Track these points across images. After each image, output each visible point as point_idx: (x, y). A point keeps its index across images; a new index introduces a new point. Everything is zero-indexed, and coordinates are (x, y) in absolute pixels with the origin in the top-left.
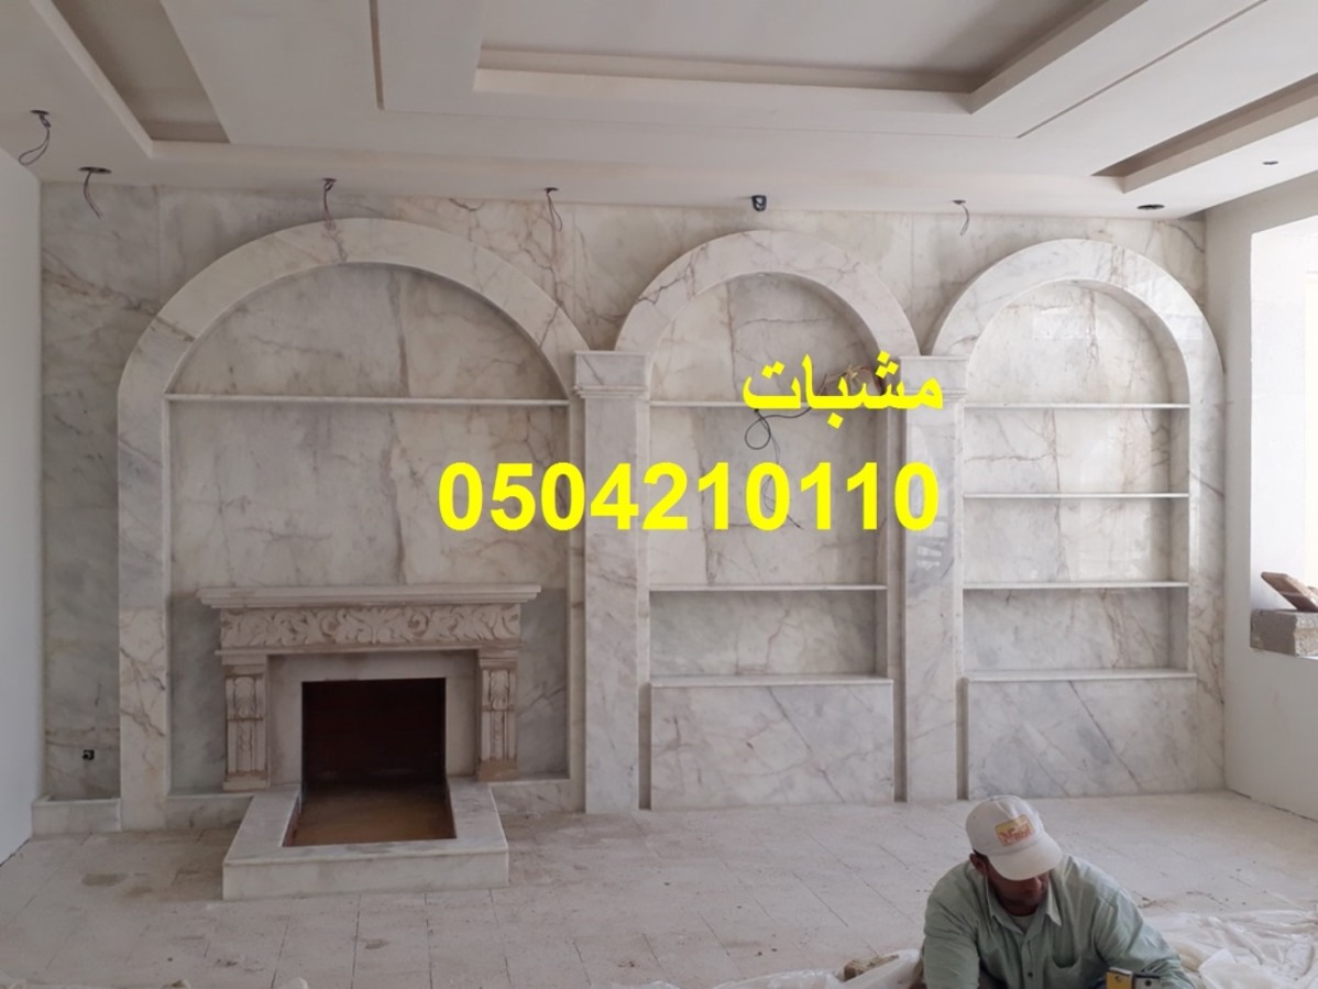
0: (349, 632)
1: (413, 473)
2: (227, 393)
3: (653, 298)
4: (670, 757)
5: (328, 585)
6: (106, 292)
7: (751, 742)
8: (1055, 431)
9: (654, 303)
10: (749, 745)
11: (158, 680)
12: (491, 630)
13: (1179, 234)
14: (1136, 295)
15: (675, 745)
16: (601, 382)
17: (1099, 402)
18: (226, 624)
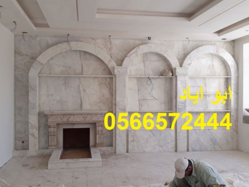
0: (72, 119)
1: (84, 89)
2: (49, 74)
3: (129, 56)
4: (132, 143)
5: (68, 110)
6: (27, 55)
7: (148, 140)
8: (206, 82)
9: (129, 57)
10: (147, 141)
11: (36, 128)
12: (99, 119)
13: (229, 44)
14: (221, 56)
15: (133, 141)
16: (119, 72)
17: (214, 76)
18: (49, 118)
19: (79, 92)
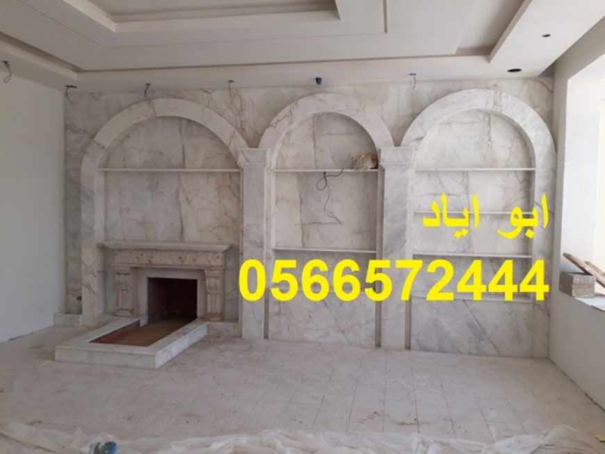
2: (123, 168)
4: (276, 318)
5: (157, 242)
8: (468, 182)
9: (275, 127)
10: (310, 316)
11: (93, 273)
12: (209, 262)
15: (278, 314)
16: (248, 161)
18: (116, 254)
19: (178, 205)
